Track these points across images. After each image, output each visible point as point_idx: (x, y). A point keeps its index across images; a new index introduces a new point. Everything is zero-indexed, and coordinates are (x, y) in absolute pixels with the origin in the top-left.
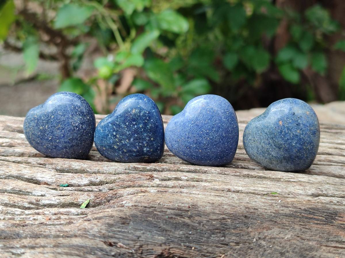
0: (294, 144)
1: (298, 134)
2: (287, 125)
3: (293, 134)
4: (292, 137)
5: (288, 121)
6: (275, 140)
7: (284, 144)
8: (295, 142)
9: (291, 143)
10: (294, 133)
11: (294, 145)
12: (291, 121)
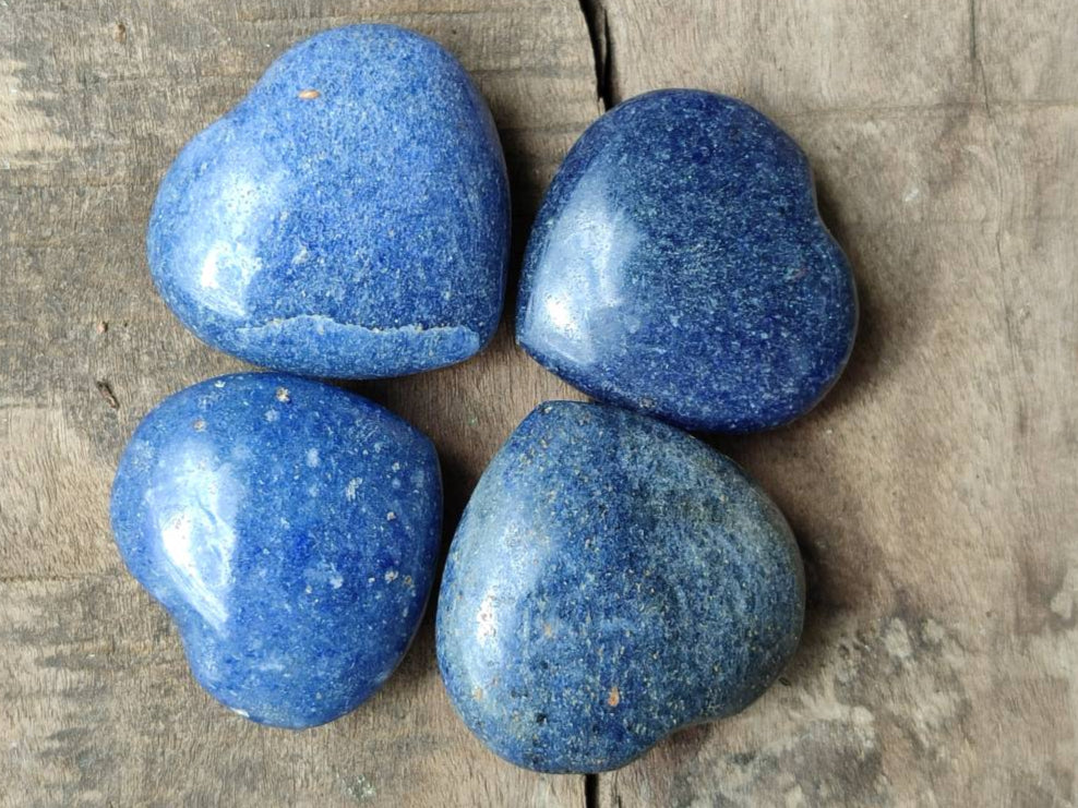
0: (591, 578)
1: (552, 619)
2: (591, 680)
3: (576, 629)
4: (588, 619)
5: (577, 697)
6: (666, 628)
7: (631, 596)
8: (583, 587)
9: (602, 592)
10: (571, 633)
11: (588, 575)
12: (567, 692)
